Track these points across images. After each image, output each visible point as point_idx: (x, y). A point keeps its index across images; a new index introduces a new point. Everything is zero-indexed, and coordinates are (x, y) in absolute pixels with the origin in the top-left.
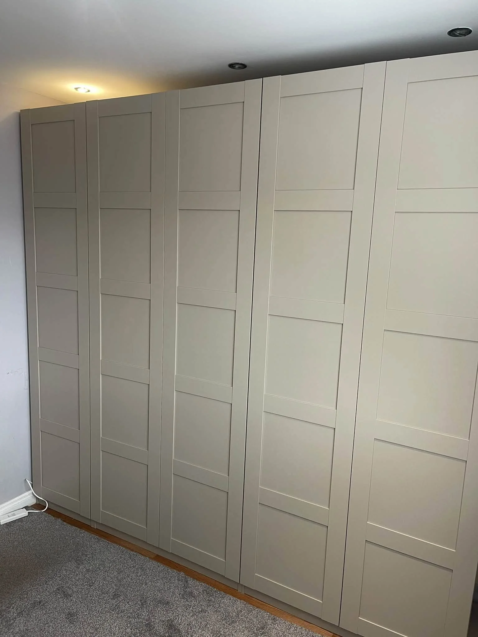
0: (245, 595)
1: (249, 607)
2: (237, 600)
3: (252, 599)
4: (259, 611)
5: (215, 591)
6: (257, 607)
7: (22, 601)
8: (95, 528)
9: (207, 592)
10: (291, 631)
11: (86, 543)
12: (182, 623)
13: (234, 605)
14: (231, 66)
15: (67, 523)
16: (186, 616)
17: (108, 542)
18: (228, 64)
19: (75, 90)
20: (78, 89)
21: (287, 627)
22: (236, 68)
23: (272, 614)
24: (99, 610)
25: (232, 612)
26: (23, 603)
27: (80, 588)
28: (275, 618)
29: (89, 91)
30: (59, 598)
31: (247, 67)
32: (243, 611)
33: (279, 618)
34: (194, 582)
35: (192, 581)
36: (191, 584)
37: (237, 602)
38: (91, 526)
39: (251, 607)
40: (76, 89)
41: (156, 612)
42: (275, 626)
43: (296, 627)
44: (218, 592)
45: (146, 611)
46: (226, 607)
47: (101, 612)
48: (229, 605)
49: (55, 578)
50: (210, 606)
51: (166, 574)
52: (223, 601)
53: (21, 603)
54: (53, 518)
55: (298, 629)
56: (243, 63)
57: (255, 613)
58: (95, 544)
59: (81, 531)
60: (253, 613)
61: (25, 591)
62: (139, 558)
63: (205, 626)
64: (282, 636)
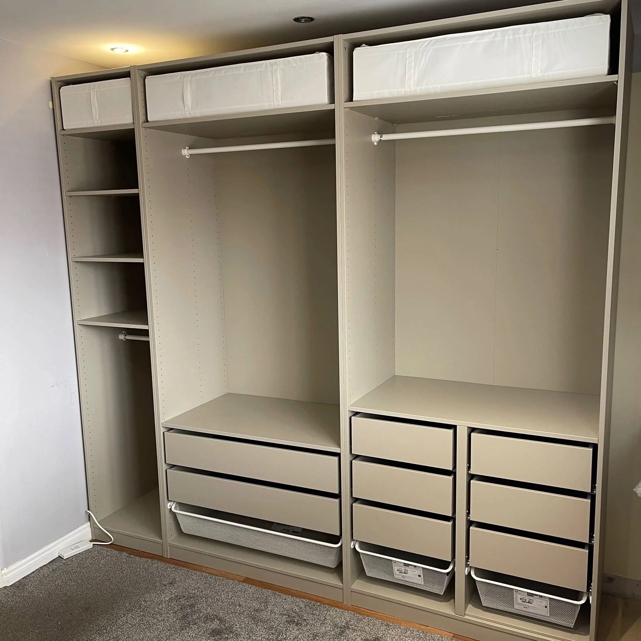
0: (352, 606)
1: (359, 616)
2: (345, 612)
3: (360, 610)
4: (370, 619)
5: (319, 605)
6: (367, 616)
7: (101, 637)
8: (169, 558)
9: (309, 607)
10: (407, 634)
11: (162, 573)
12: (288, 638)
13: (341, 616)
14: (297, 20)
15: (135, 555)
16: (291, 631)
17: (187, 569)
18: (293, 18)
19: (111, 51)
20: (115, 50)
21: (403, 631)
22: (303, 22)
23: (384, 621)
24: (193, 635)
25: (341, 623)
26: (104, 638)
27: (165, 616)
28: (388, 624)
29: (127, 51)
30: (144, 628)
31: (315, 20)
32: (353, 621)
33: (393, 624)
34: (293, 599)
35: (292, 598)
36: (291, 601)
37: (344, 613)
38: (164, 557)
39: (361, 617)
40: (113, 49)
41: (257, 631)
42: (389, 631)
43: (412, 631)
44: (322, 606)
45: (245, 630)
46: (333, 619)
47: (195, 637)
48: (336, 617)
49: (134, 610)
50: (315, 619)
51: (260, 594)
52: (329, 613)
53: (102, 638)
54: (117, 552)
55: (415, 632)
56: (310, 17)
57: (366, 621)
58: (173, 573)
59: (153, 562)
60: (363, 622)
61: (103, 626)
62: (227, 582)
63: (314, 638)
64: (398, 640)
